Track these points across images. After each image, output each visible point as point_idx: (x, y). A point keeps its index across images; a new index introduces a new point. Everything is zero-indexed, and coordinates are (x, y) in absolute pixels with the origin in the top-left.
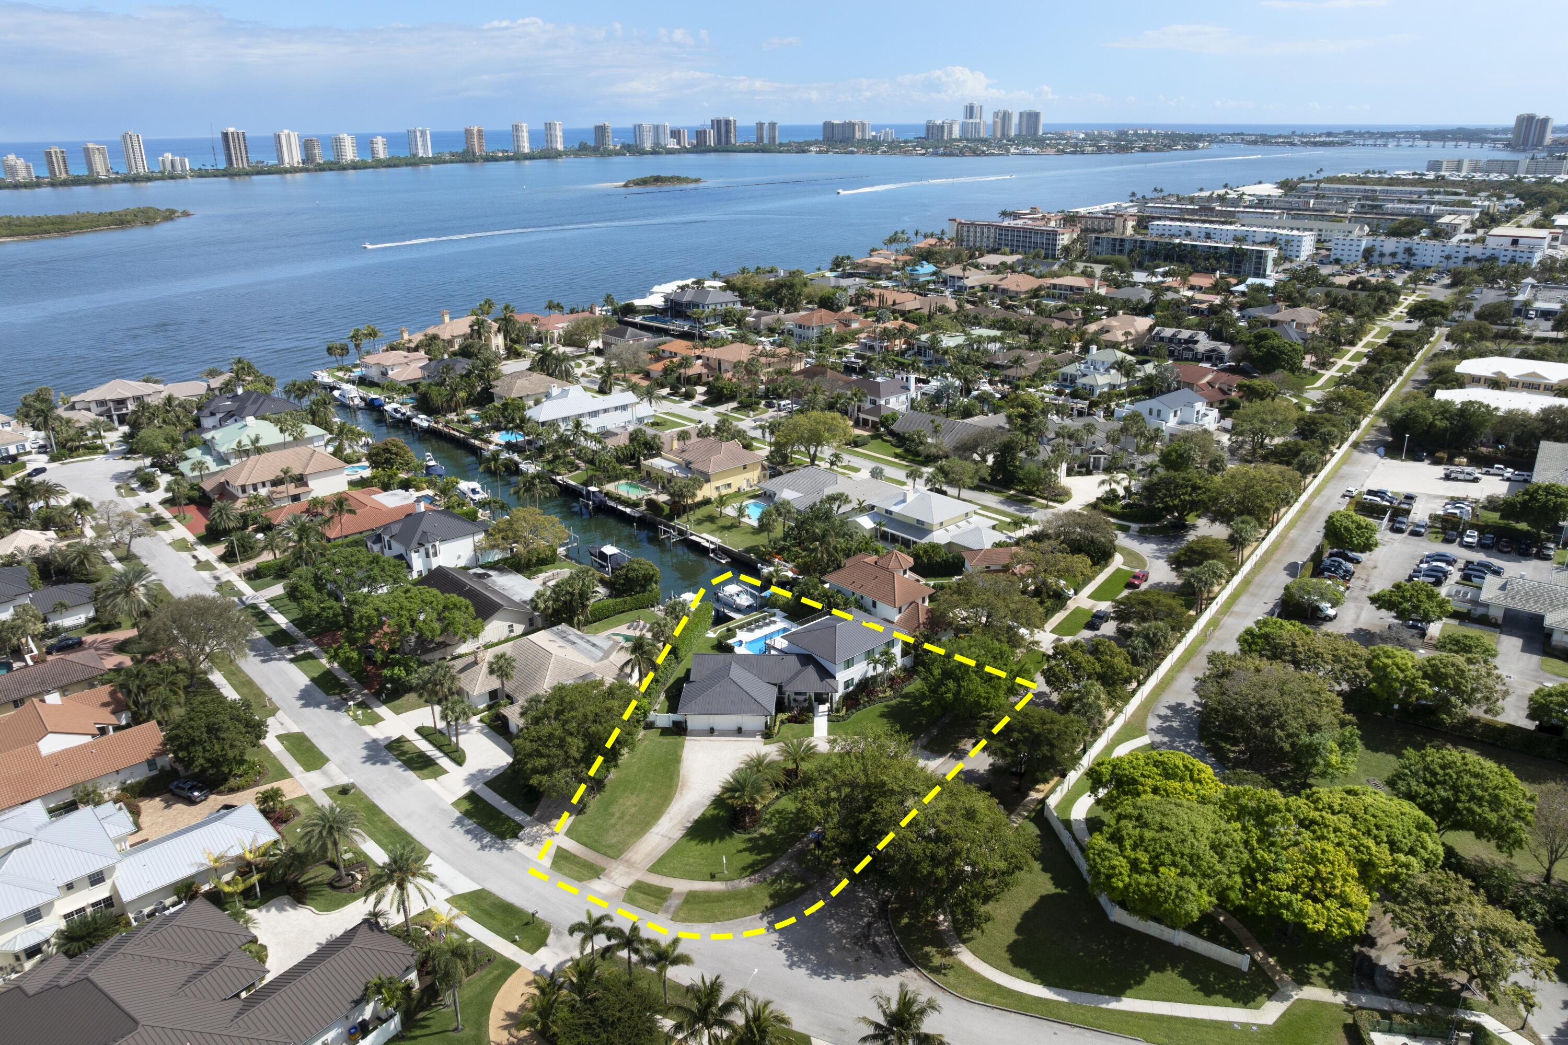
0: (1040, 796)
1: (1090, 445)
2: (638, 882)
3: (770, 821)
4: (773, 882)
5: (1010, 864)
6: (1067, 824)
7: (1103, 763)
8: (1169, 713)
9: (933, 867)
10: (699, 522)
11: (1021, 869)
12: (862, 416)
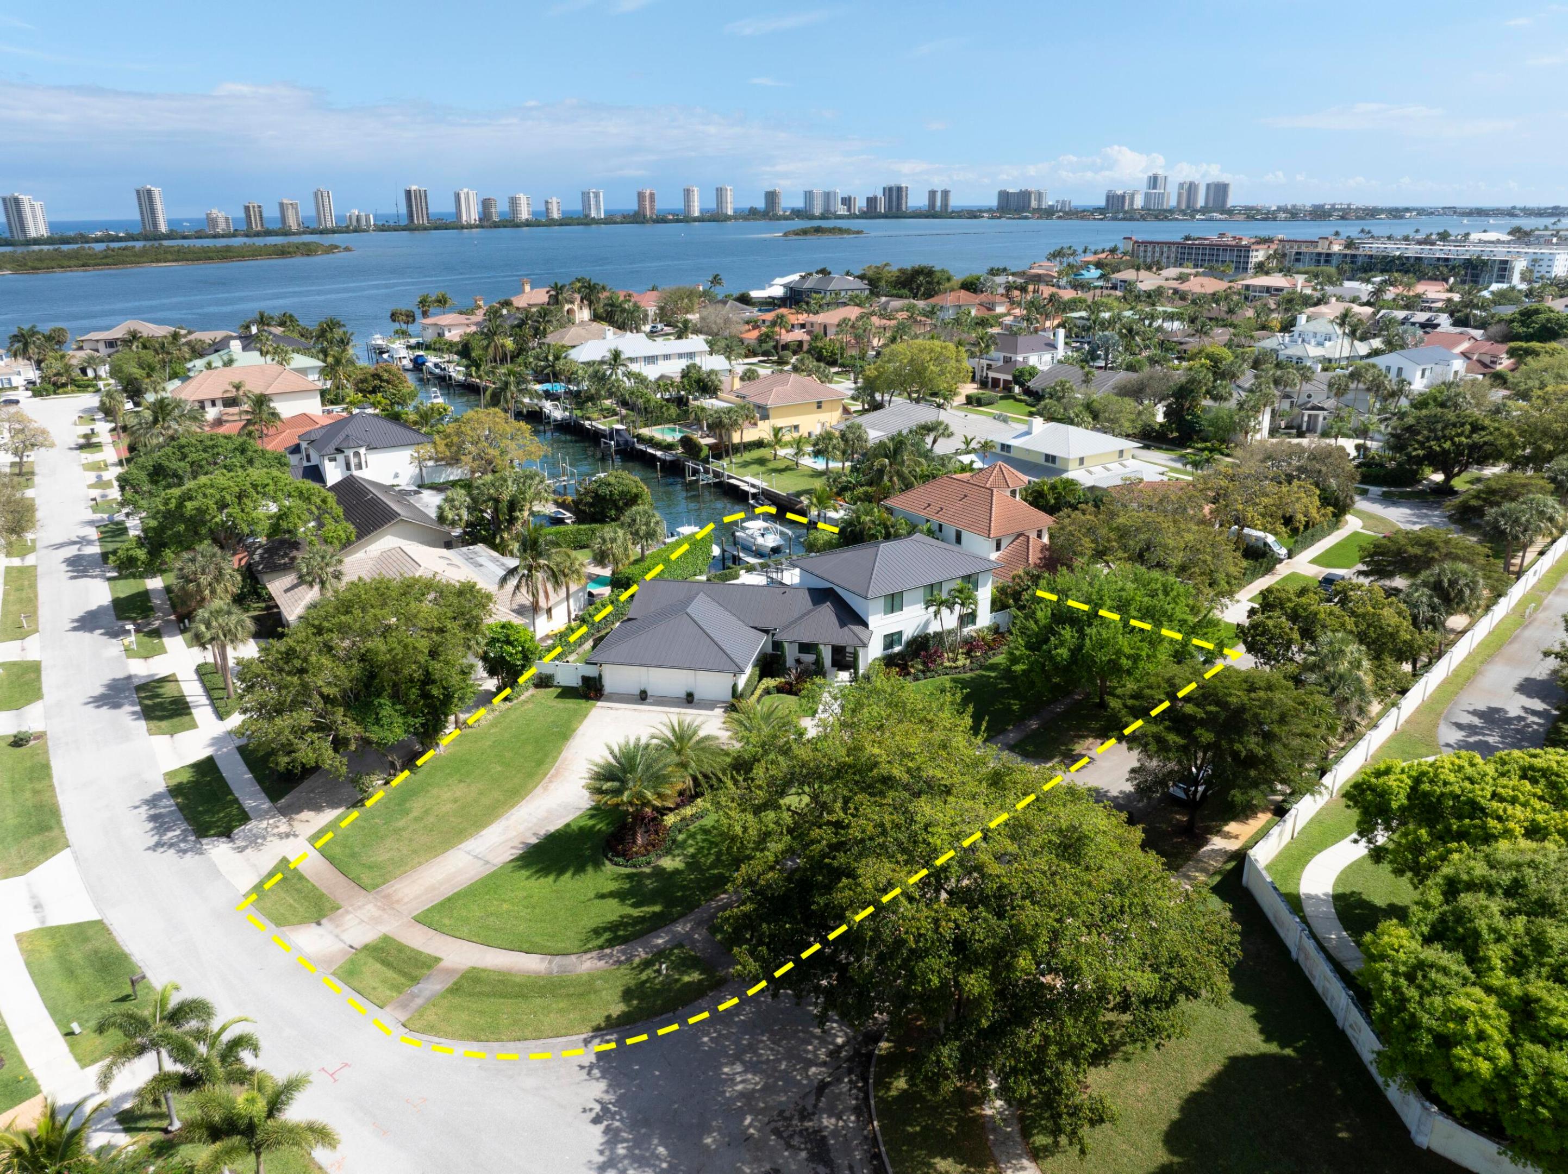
0: (1233, 845)
1: (1303, 398)
2: (386, 939)
3: (682, 845)
4: (647, 964)
5: (1166, 978)
6: (1295, 903)
7: (1387, 772)
8: (1476, 721)
9: (958, 968)
10: (746, 464)
11: (1192, 994)
12: (992, 374)
